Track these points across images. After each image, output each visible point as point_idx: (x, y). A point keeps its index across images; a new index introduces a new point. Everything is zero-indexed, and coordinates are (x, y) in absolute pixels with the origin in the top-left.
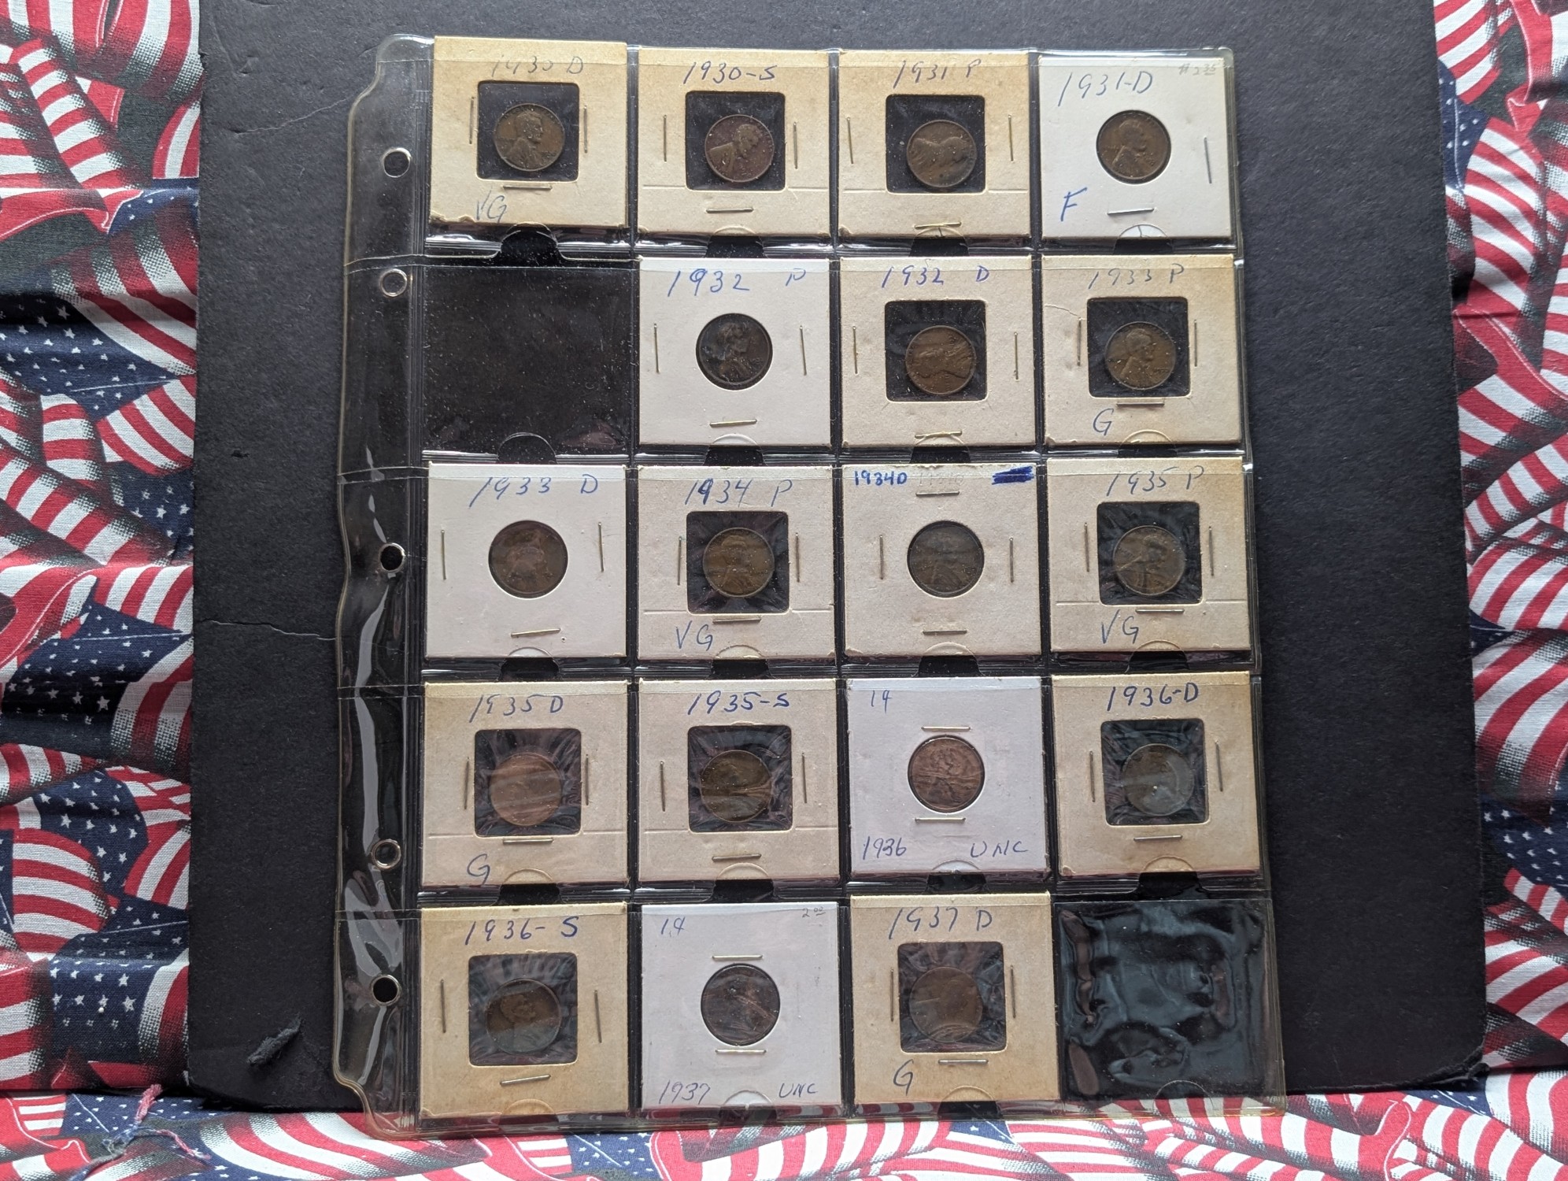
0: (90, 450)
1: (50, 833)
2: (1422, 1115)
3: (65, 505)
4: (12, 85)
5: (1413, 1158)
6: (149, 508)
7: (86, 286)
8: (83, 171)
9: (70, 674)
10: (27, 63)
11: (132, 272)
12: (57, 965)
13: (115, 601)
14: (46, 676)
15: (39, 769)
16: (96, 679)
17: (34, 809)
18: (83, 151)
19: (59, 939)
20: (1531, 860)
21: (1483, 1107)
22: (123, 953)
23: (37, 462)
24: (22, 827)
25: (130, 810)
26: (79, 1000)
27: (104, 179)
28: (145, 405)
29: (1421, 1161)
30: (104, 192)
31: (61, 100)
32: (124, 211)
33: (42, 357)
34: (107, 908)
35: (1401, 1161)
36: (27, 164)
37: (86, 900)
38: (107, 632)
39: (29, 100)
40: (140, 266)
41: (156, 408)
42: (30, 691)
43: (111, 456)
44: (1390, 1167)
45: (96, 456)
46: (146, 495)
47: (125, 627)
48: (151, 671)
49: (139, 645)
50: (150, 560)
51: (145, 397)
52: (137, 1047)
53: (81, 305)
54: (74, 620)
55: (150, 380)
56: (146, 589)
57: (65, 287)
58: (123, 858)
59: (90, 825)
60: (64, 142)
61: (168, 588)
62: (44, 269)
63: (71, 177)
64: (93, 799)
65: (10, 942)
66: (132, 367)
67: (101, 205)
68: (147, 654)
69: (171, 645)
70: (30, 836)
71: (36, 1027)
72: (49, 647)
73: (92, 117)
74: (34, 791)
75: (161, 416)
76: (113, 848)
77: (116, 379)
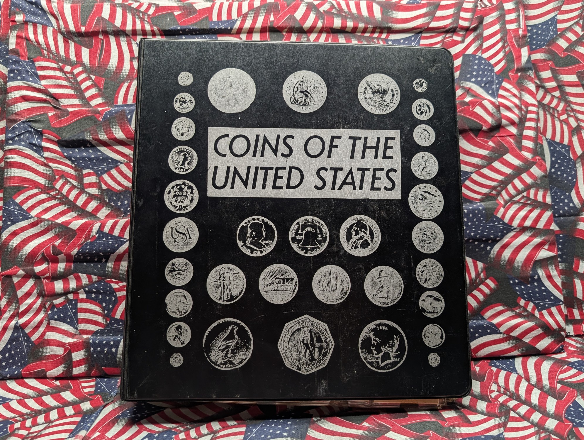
0: (97, 185)
1: (88, 300)
2: (497, 374)
3: (91, 202)
4: (71, 78)
5: (496, 390)
6: (116, 202)
7: (95, 137)
8: (93, 103)
9: (94, 252)
10: (76, 71)
11: (109, 132)
12: (92, 339)
13: (106, 230)
14: (87, 253)
15: (85, 280)
16: (101, 253)
17: (84, 292)
18: (93, 97)
19: (92, 331)
20: (524, 294)
21: (515, 370)
22: (111, 334)
23: (82, 188)
24: (80, 298)
25: (113, 292)
26: (99, 349)
27: (100, 105)
28: (114, 172)
29: (499, 391)
30: (100, 109)
31: (86, 82)
32: (106, 114)
33: (83, 158)
34: (106, 321)
35: (493, 391)
36: (76, 101)
37: (100, 319)
38: (104, 239)
39: (77, 82)
40: (111, 131)
41: (117, 173)
42: (82, 257)
43: (104, 187)
44: (490, 394)
45: (100, 187)
46: (115, 198)
47: (110, 238)
48: (118, 250)
49: (114, 243)
50: (117, 218)
51: (114, 169)
52: (116, 363)
53: (94, 143)
54: (94, 236)
55: (115, 164)
56: (115, 226)
57: (89, 137)
58: (111, 306)
59: (100, 297)
60: (88, 94)
61: (122, 226)
62: (83, 132)
63: (90, 105)
64: (101, 289)
65: (78, 332)
66: (110, 160)
67: (100, 113)
68: (116, 245)
69: (123, 243)
70: (82, 301)
71: (86, 358)
72: (87, 244)
73: (96, 87)
74: (84, 287)
75: (119, 175)
76: (108, 302)
77: (105, 164)
